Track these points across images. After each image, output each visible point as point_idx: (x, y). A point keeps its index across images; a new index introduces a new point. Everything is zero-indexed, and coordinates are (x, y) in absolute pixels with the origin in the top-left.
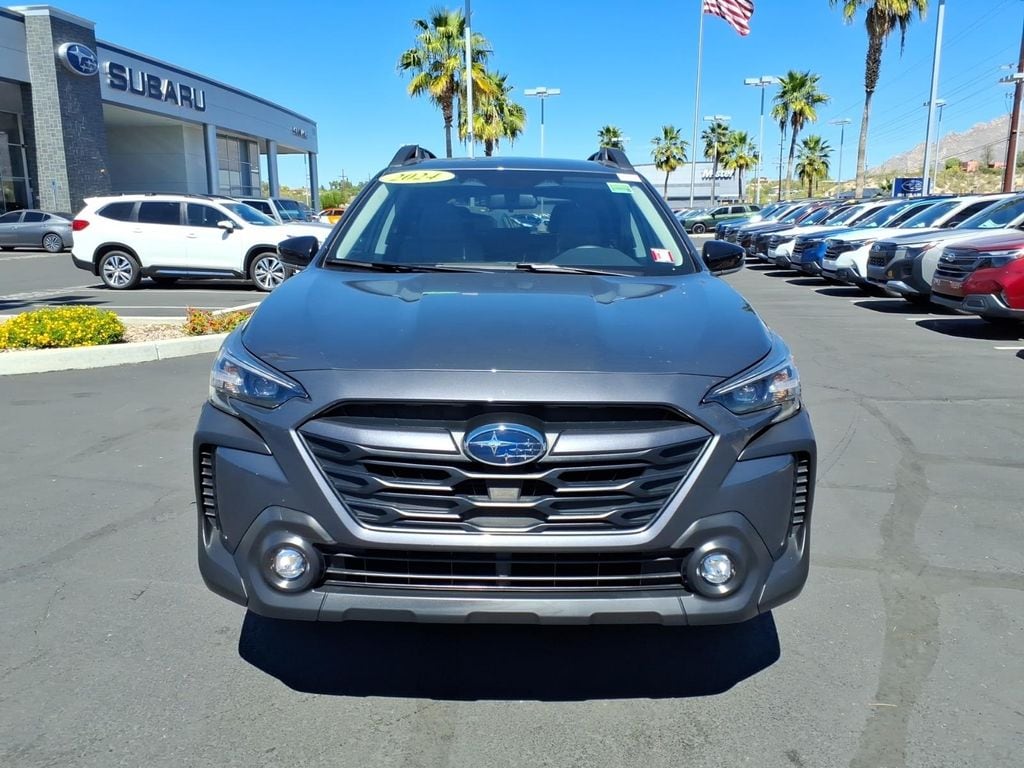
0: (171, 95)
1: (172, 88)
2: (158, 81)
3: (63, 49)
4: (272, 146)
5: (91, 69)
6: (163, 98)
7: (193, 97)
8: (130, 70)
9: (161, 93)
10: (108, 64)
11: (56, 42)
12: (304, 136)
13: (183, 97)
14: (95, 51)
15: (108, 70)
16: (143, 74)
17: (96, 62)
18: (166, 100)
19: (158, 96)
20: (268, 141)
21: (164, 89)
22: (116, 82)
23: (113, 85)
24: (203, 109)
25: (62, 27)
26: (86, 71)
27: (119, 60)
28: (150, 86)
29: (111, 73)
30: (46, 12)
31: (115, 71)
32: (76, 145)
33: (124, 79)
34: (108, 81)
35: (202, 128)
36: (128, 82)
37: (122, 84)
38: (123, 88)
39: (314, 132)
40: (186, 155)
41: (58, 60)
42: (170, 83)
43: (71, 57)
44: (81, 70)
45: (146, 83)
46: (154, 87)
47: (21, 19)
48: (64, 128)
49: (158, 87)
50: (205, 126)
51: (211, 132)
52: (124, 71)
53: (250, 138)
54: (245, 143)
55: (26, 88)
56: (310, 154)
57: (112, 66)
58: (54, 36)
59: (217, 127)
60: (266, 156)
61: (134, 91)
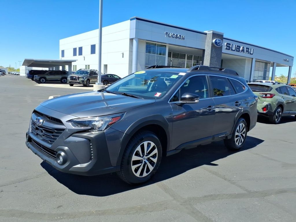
0: (243, 51)
1: (244, 49)
2: (240, 47)
3: (214, 41)
4: (275, 64)
5: (220, 45)
6: (240, 51)
7: (250, 51)
8: (232, 45)
9: (240, 50)
10: (226, 44)
11: (213, 39)
12: (288, 61)
13: (246, 51)
14: (223, 40)
15: (226, 45)
16: (235, 45)
17: (222, 43)
18: (241, 52)
19: (239, 51)
20: (274, 63)
21: (241, 49)
22: (228, 48)
23: (226, 49)
24: (252, 54)
25: (215, 35)
26: (219, 46)
27: (229, 42)
28: (237, 48)
29: (227, 46)
30: (212, 32)
31: (228, 45)
32: (213, 64)
33: (230, 47)
34: (225, 48)
35: (251, 59)
36: (231, 48)
37: (229, 48)
38: (229, 49)
39: (292, 60)
40: (246, 67)
41: (212, 44)
42: (243, 47)
43: (216, 42)
44: (217, 45)
45: (236, 48)
46: (238, 49)
47: (206, 34)
48: (211, 60)
49: (239, 49)
50: (252, 59)
51: (254, 60)
52: (230, 45)
53: (268, 62)
54: (266, 63)
55: (204, 51)
56: (290, 67)
57: (227, 44)
58: (212, 37)
59: (256, 59)
60: (272, 67)
61: (232, 50)
